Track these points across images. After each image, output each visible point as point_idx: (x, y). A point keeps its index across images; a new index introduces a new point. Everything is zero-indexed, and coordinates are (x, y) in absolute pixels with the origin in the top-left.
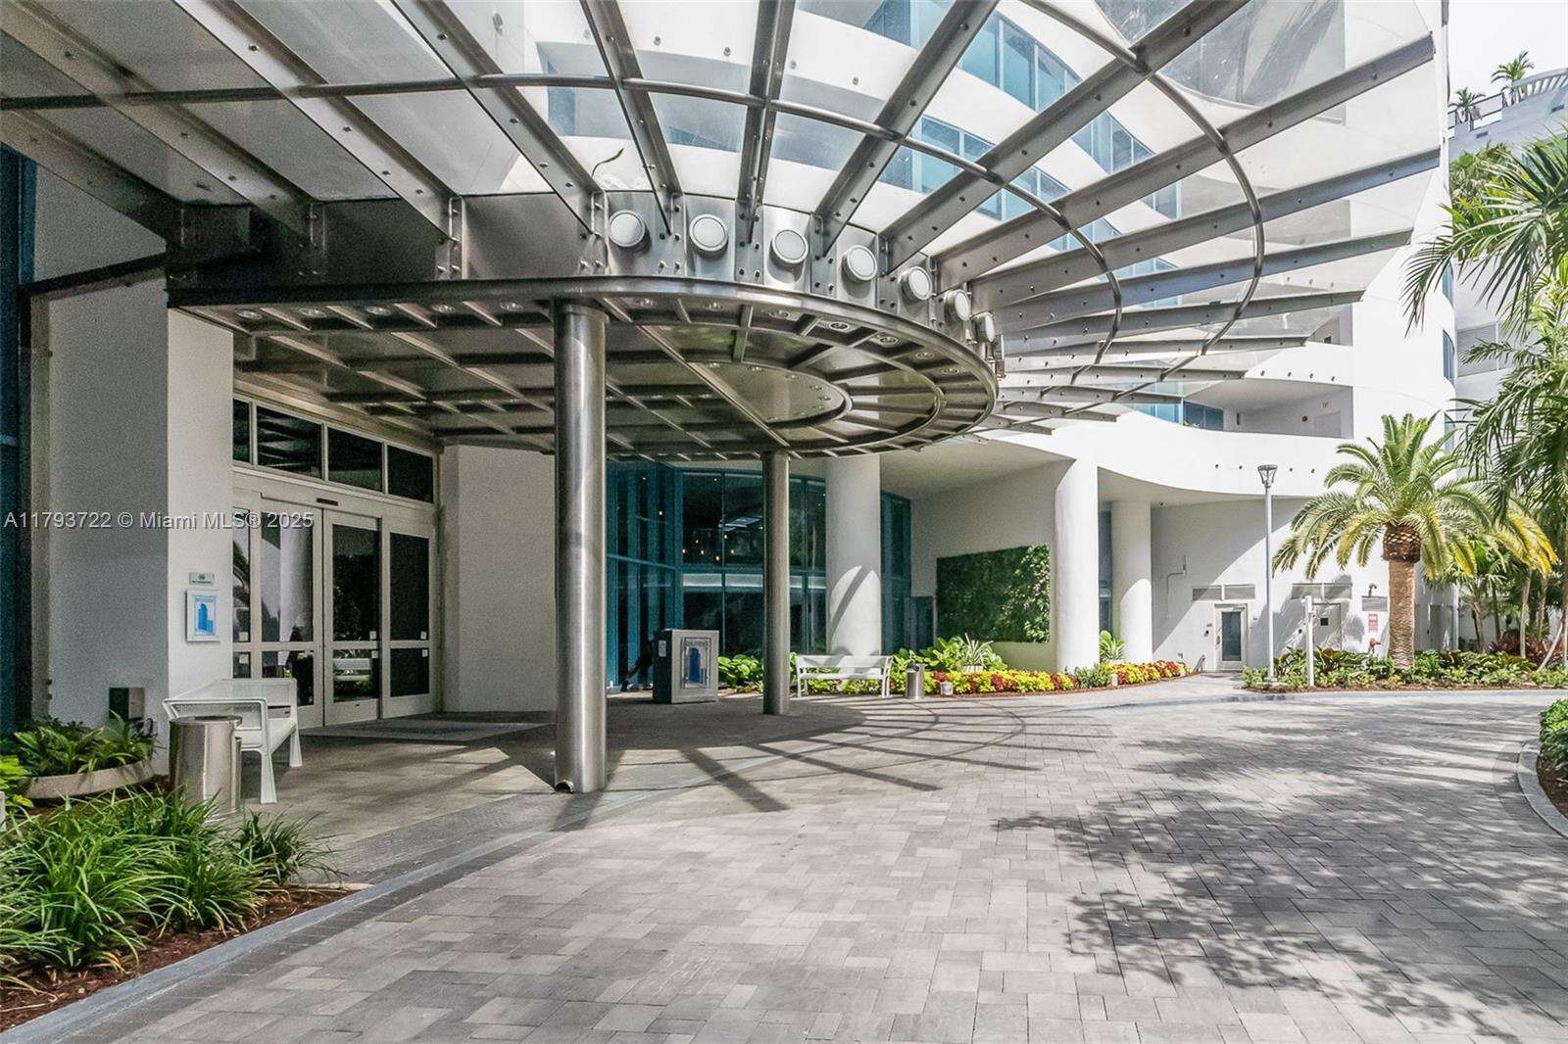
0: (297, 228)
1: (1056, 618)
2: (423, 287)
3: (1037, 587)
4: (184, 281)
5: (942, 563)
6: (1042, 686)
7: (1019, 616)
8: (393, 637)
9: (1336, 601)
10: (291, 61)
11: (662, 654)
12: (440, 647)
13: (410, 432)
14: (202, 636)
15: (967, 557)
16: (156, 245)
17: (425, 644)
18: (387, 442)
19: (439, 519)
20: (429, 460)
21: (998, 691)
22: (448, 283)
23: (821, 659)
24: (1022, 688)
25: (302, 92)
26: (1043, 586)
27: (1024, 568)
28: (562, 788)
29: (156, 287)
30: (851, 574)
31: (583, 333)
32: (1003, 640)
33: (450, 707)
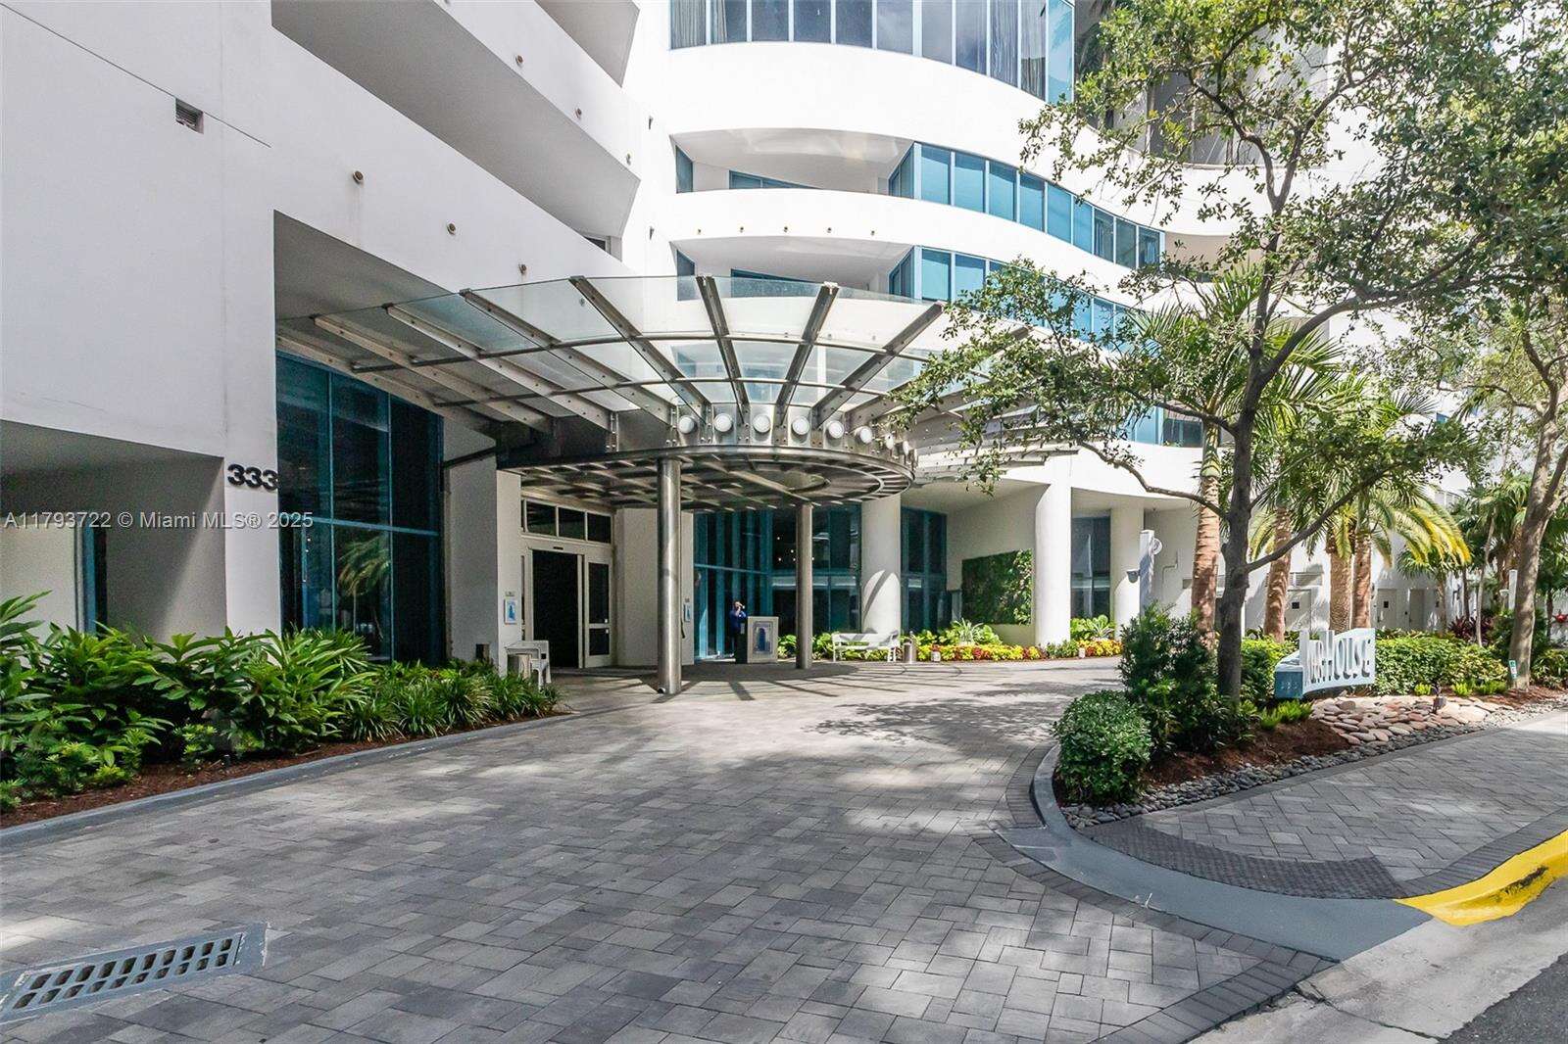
0: (547, 431)
1: (1035, 605)
2: (601, 456)
3: (1022, 582)
4: (504, 458)
5: (966, 563)
6: (1012, 656)
7: (1013, 604)
8: (591, 622)
9: (1307, 587)
10: (549, 383)
11: (742, 632)
12: (615, 629)
13: (598, 505)
14: (512, 621)
15: (981, 559)
16: (491, 443)
17: (606, 625)
18: (587, 511)
19: (614, 552)
20: (609, 518)
21: (975, 658)
22: (611, 454)
23: (851, 636)
24: (996, 657)
25: (553, 394)
26: (1026, 582)
27: (1015, 568)
28: (660, 691)
29: (492, 461)
30: (877, 576)
31: (670, 469)
32: (1002, 623)
33: (620, 663)
